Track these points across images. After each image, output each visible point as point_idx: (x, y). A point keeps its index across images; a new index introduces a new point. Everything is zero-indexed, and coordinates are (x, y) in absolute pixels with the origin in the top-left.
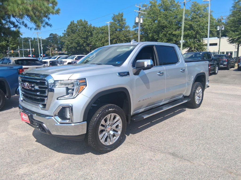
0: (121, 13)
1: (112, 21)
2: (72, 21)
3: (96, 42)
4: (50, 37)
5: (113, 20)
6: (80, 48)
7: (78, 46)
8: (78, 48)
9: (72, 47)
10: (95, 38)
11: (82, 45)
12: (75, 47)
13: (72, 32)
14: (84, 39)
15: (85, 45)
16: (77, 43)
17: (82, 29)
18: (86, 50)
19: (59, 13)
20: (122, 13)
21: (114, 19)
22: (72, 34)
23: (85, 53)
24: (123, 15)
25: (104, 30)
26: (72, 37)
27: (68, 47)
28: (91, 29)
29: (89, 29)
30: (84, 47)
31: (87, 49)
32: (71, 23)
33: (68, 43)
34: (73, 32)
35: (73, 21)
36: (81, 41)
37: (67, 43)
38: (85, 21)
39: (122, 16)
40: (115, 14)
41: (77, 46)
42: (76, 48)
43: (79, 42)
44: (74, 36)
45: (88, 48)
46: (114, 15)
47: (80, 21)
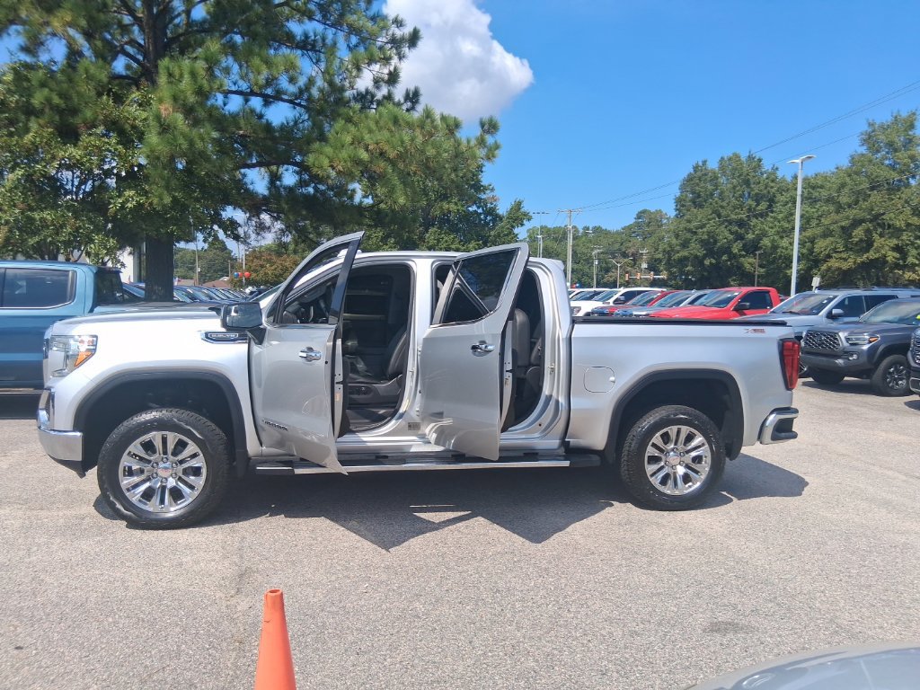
0: (904, 114)
1: (863, 150)
2: (700, 164)
3: (782, 238)
4: (639, 223)
5: (865, 147)
6: (714, 261)
7: (710, 253)
8: (707, 262)
9: (686, 258)
10: (779, 222)
11: (727, 250)
12: (696, 257)
13: (694, 203)
14: (737, 228)
15: (740, 251)
16: (704, 243)
17: (734, 187)
18: (740, 267)
19: (494, 156)
20: (914, 114)
21: (869, 140)
22: (693, 209)
23: (734, 280)
24: (916, 123)
25: (822, 187)
26: (689, 221)
27: (669, 259)
28: (772, 187)
29: (762, 188)
30: (732, 257)
31: (747, 266)
32: (696, 168)
33: (674, 241)
34: (698, 201)
35: (704, 162)
36: (724, 235)
37: (670, 245)
38: (750, 158)
39: (912, 126)
40: (878, 122)
41: (704, 254)
42: (698, 261)
43: (713, 237)
44: (700, 215)
45: (751, 260)
46: (870, 125)
47: (730, 159)
